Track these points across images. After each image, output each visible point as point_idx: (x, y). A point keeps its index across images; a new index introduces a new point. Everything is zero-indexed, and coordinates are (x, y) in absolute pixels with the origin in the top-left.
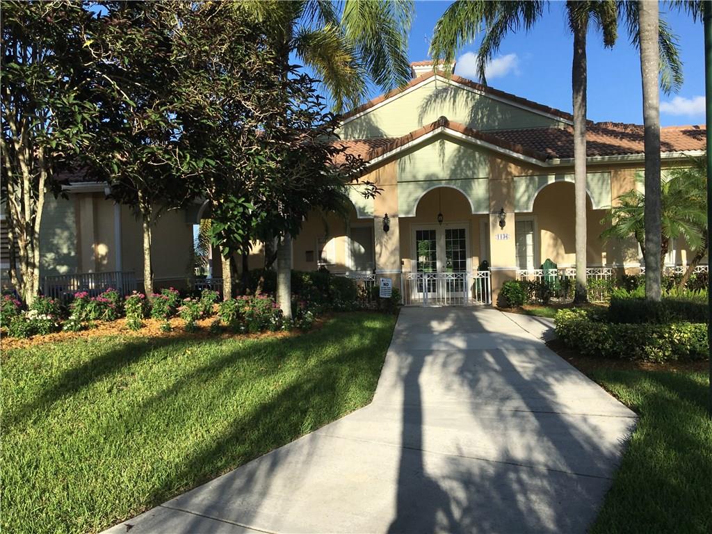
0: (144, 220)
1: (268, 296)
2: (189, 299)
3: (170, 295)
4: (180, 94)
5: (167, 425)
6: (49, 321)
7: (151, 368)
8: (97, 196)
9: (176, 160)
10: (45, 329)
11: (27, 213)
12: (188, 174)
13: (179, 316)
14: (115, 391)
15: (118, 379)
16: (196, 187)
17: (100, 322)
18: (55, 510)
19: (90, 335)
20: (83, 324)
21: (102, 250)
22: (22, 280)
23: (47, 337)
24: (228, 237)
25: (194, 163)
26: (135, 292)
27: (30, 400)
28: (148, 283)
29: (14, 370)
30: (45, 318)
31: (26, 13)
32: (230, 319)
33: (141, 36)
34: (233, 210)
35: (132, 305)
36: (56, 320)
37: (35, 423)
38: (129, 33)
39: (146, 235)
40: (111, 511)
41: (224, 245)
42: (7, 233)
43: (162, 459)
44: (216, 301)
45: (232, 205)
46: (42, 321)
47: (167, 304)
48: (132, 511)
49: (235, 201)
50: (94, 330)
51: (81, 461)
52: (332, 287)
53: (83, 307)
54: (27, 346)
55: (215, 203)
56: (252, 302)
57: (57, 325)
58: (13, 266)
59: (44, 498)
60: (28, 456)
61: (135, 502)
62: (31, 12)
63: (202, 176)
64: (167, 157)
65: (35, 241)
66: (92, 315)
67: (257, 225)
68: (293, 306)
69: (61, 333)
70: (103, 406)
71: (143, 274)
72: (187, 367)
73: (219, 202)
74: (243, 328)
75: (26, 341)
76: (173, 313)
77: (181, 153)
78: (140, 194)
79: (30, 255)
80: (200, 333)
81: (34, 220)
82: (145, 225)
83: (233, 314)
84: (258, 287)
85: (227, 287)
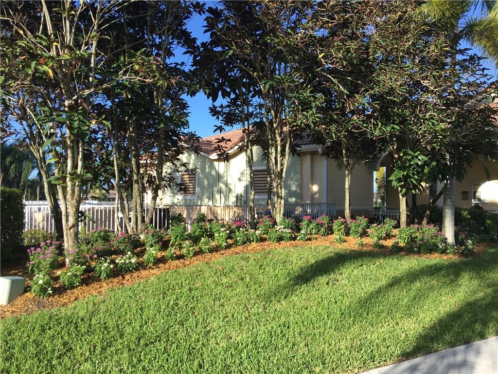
0: (346, 169)
1: (434, 226)
2: (376, 225)
3: (363, 221)
4: (379, 82)
5: (367, 314)
6: (290, 233)
7: (353, 271)
8: (313, 153)
9: (371, 127)
10: (287, 238)
11: (279, 165)
12: (378, 136)
13: (368, 236)
14: (331, 284)
15: (332, 276)
16: (383, 145)
17: (318, 236)
18: (301, 358)
19: (313, 244)
20: (308, 236)
21: (315, 188)
22: (275, 207)
23: (289, 243)
24: (405, 181)
25: (384, 129)
26: (340, 217)
27: (282, 282)
28: (347, 212)
29: (272, 262)
30: (287, 231)
31: (287, 42)
32: (406, 241)
33: (355, 45)
34: (410, 161)
35: (338, 226)
36: (293, 233)
37: (285, 298)
38: (347, 44)
39: (347, 179)
40: (336, 368)
41: (402, 187)
42: (267, 177)
43: (366, 338)
44: (395, 227)
45: (409, 157)
46: (285, 233)
47: (361, 227)
48: (349, 371)
49: (412, 154)
50: (315, 241)
51: (314, 328)
52: (488, 222)
53: (308, 225)
54: (277, 248)
55: (396, 156)
56: (421, 230)
57: (294, 236)
58: (270, 198)
59: (294, 349)
60: (283, 319)
61: (351, 365)
62: (290, 41)
63: (388, 137)
64: (365, 125)
65: (282, 183)
66: (314, 231)
67: (429, 172)
68: (456, 235)
69: (296, 241)
70: (325, 293)
71: (344, 206)
72: (378, 274)
73: (399, 156)
74: (416, 249)
75: (277, 244)
76: (364, 234)
77: (375, 122)
78: (344, 152)
79: (279, 192)
80: (384, 249)
81: (282, 170)
82: (347, 172)
83: (408, 238)
84: (425, 219)
85: (403, 218)
